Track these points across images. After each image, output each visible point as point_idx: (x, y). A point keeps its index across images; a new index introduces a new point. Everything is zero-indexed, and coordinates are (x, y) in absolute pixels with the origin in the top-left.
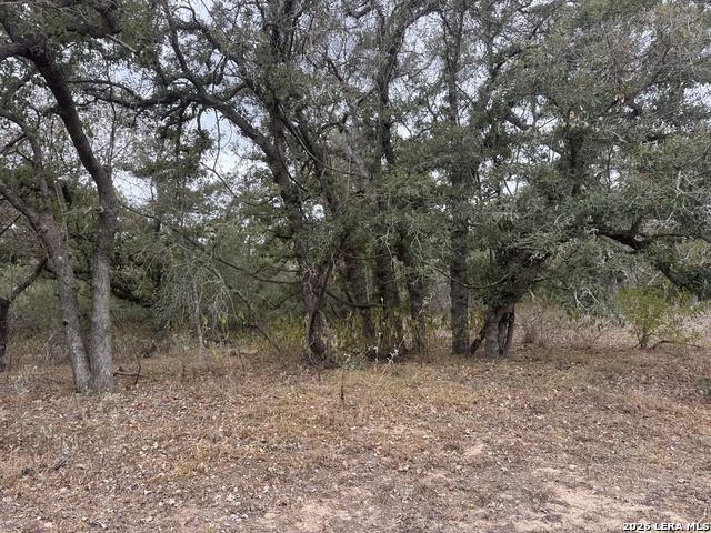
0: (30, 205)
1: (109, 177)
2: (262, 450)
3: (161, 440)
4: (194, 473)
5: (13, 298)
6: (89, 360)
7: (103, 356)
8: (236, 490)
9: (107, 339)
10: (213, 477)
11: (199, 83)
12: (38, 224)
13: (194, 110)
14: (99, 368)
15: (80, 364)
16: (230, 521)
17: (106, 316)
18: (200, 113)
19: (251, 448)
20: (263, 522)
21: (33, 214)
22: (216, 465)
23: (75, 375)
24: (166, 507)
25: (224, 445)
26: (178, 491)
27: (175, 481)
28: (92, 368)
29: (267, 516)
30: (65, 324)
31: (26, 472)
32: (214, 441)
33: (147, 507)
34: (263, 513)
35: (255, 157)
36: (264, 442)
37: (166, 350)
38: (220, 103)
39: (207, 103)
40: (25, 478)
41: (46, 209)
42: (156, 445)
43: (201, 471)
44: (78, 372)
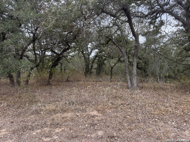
0: (119, 45)
1: (138, 36)
2: (182, 113)
3: (151, 104)
4: (162, 114)
5: (113, 67)
6: (131, 82)
7: (135, 81)
8: (175, 122)
9: (135, 77)
10: (167, 117)
11: (162, 6)
12: (121, 50)
13: (160, 15)
14: (133, 84)
15: (129, 83)
16: (174, 130)
17: (135, 72)
18: (161, 15)
19: (178, 112)
20: (185, 133)
21: (120, 47)
22: (168, 114)
23: (128, 85)
24: (155, 121)
25: (170, 109)
26: (158, 118)
27: (156, 115)
28: (132, 84)
29: (186, 132)
30: (126, 73)
31: (122, 104)
32: (166, 107)
33: (150, 119)
34: (185, 131)
35: (177, 26)
36: (182, 111)
37: (147, 82)
38: (169, 11)
39: (163, 12)
40: (122, 105)
41: (123, 46)
42: (150, 105)
43: (164, 114)
44: (129, 84)
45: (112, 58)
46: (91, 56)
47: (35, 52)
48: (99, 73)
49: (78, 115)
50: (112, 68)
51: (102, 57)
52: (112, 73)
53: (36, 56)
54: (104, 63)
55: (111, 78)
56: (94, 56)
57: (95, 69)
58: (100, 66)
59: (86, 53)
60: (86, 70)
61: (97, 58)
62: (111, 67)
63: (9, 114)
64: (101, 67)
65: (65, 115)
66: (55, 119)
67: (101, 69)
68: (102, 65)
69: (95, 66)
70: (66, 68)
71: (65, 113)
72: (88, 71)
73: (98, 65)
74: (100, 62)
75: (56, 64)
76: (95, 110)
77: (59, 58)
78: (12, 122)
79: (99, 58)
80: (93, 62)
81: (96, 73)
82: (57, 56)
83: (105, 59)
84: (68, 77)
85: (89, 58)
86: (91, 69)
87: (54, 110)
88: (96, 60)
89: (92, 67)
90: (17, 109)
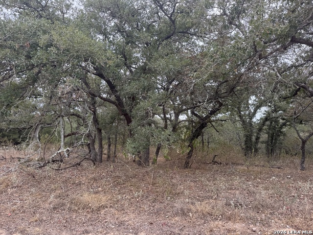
45: (301, 123)
46: (254, 120)
47: (165, 116)
48: (272, 150)
49: (254, 229)
50: (304, 142)
51: (277, 122)
52: (303, 153)
53: (166, 122)
54: (281, 132)
55: (303, 162)
56: (261, 119)
57: (262, 142)
58: (274, 138)
59: (245, 114)
60: (246, 144)
61: (268, 123)
62: (302, 140)
63: (144, 209)
64: (276, 139)
65: (230, 225)
66: (214, 229)
67: (275, 143)
68: (279, 136)
69: (264, 137)
70: (210, 140)
71: (230, 222)
72: (250, 147)
73: (269, 136)
74: (273, 129)
75: (199, 133)
76: (288, 226)
77: (203, 124)
78: (151, 224)
79: (271, 123)
80: (260, 130)
81: (265, 151)
82: (201, 121)
83: (284, 124)
84: (215, 156)
85: (250, 123)
86: (257, 143)
87: (209, 213)
88: (265, 127)
89: (258, 138)
90: (153, 202)
